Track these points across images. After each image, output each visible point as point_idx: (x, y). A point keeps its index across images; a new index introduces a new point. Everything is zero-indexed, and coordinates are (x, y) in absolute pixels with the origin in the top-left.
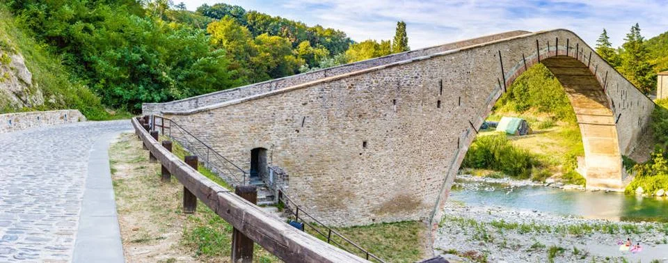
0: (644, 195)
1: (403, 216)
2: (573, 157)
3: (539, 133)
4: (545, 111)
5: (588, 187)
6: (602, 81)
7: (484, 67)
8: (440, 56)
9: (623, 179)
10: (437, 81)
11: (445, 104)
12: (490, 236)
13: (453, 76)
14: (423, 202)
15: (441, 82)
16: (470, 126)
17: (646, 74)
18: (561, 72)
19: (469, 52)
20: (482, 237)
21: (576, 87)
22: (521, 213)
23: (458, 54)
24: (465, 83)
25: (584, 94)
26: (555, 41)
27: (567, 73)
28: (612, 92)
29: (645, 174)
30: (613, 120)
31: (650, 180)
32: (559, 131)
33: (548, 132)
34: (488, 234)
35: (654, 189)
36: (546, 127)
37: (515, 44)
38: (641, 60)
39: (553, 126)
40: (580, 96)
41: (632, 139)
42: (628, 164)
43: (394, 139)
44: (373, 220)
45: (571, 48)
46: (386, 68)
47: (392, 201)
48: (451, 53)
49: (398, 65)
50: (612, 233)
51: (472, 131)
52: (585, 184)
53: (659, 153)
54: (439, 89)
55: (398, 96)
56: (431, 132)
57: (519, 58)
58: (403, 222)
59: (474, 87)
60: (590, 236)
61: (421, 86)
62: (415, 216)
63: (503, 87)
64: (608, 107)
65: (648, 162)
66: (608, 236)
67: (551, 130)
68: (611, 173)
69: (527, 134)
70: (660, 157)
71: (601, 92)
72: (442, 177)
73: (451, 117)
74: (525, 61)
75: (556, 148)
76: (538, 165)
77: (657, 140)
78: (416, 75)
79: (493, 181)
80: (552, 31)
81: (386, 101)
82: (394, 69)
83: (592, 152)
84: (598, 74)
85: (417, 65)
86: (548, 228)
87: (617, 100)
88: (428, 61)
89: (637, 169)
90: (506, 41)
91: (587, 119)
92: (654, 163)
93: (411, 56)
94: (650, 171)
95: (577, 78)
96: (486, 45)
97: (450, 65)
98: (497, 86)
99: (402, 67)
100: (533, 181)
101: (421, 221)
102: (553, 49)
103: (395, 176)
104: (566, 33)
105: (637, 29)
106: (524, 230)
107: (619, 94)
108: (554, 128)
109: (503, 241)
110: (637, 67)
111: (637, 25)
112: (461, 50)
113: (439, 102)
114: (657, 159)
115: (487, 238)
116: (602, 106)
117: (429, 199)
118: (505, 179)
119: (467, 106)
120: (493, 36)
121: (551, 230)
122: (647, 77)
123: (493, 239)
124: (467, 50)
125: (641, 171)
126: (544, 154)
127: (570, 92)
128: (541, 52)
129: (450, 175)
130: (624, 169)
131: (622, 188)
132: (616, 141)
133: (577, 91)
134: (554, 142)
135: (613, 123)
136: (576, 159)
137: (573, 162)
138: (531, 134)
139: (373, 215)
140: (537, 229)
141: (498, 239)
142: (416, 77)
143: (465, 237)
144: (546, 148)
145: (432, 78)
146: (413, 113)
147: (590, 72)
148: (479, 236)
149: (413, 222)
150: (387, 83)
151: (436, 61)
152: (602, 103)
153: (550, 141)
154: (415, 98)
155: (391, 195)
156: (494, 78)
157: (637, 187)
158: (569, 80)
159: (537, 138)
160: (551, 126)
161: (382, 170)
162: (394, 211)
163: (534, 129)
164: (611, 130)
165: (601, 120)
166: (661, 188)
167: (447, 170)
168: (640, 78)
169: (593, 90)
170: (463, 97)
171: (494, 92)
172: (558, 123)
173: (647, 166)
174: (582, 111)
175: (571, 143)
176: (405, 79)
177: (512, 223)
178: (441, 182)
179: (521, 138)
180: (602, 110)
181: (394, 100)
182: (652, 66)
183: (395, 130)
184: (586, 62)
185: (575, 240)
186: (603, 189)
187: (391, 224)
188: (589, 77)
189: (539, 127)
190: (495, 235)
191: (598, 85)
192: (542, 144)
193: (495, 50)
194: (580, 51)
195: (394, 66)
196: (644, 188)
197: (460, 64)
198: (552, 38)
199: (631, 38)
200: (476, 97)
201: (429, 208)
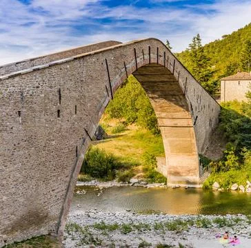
0: (220, 190)
1: (33, 232)
2: (152, 158)
3: (113, 137)
4: (115, 117)
5: (169, 184)
6: (183, 87)
7: (94, 75)
8: (56, 64)
9: (200, 176)
10: (56, 90)
11: (64, 113)
12: (97, 239)
13: (70, 84)
14: (50, 215)
15: (59, 91)
16: (85, 134)
17: (208, 80)
18: (146, 79)
19: (82, 60)
20: (89, 241)
21: (159, 93)
22: (117, 213)
23: (72, 63)
24: (79, 91)
25: (165, 99)
26: (148, 49)
27: (152, 80)
28: (191, 97)
29: (219, 170)
30: (191, 123)
31: (224, 176)
32: (131, 135)
33: (122, 136)
34: (95, 237)
35: (229, 184)
36: (119, 131)
37: (118, 53)
38: (203, 67)
39: (124, 130)
40: (163, 102)
41: (206, 138)
42: (204, 162)
43: (21, 153)
44: (5, 241)
45: (161, 56)
46: (9, 77)
47: (23, 218)
48: (66, 62)
49: (20, 74)
50: (207, 228)
51: (88, 139)
52: (166, 182)
53: (231, 151)
54: (58, 98)
55: (23, 107)
56: (54, 143)
57: (121, 66)
58: (33, 238)
59: (87, 94)
60: (188, 231)
61: (43, 95)
62: (44, 231)
63: (110, 94)
64: (188, 110)
65: (221, 160)
66: (204, 230)
67: (124, 134)
68: (189, 171)
69: (104, 138)
70: (232, 154)
71: (181, 97)
72: (64, 187)
73: (69, 125)
74: (126, 68)
75: (133, 150)
76: (120, 167)
77: (227, 139)
78: (37, 85)
79: (82, 184)
80: (146, 40)
81: (12, 113)
82: (17, 79)
83: (172, 152)
84: (180, 80)
85: (38, 74)
86: (147, 226)
87: (195, 104)
88: (47, 70)
89: (212, 166)
90: (110, 50)
91: (167, 122)
92: (226, 160)
93: (19, 68)
94: (224, 168)
95: (161, 85)
96: (95, 53)
97: (66, 74)
98: (106, 93)
99: (24, 76)
100: (119, 182)
101: (49, 234)
102: (147, 57)
103: (24, 191)
104: (156, 42)
105: (198, 39)
106: (126, 230)
107: (196, 97)
108: (126, 132)
109: (110, 243)
110: (200, 74)
111: (198, 35)
112: (75, 59)
113: (59, 111)
114: (229, 156)
115: (94, 241)
116: (183, 109)
117: (54, 211)
118: (93, 182)
119: (82, 114)
120: (90, 46)
121: (151, 228)
122: (209, 82)
123: (101, 241)
124: (79, 58)
125: (216, 168)
126: (123, 156)
127: (152, 98)
128: (138, 60)
129: (71, 184)
130: (201, 167)
131: (200, 184)
132: (194, 141)
133: (160, 97)
134: (129, 144)
135: (192, 124)
136: (155, 159)
137: (152, 163)
138: (108, 138)
139: (5, 236)
140: (138, 228)
141: (105, 241)
142: (38, 87)
143: (74, 242)
144: (124, 150)
145: (51, 87)
146: (37, 124)
147: (174, 78)
148: (87, 239)
149: (42, 237)
150: (11, 94)
151: (54, 70)
152: (182, 106)
153: (126, 144)
154: (37, 108)
155: (21, 212)
156: (103, 86)
157: (213, 183)
158: (153, 87)
159: (114, 142)
160: (123, 130)
161: (12, 186)
162: (24, 228)
163: (109, 133)
164: (189, 131)
165: (180, 122)
166: (235, 182)
167: (68, 179)
168: (204, 84)
169: (175, 95)
170: (78, 106)
171: (103, 99)
172: (128, 127)
173: (220, 163)
174: (163, 115)
175: (145, 145)
176: (27, 89)
177: (112, 223)
178: (64, 192)
179: (100, 143)
180: (182, 113)
181: (19, 112)
182: (213, 72)
183: (22, 143)
184: (171, 69)
185: (176, 236)
186: (183, 185)
187: (22, 242)
188: (172, 83)
189: (113, 132)
190: (101, 237)
191: (180, 90)
192: (120, 147)
193: (102, 58)
194: (166, 59)
195: (16, 75)
196: (219, 183)
197: (74, 73)
198: (146, 47)
199: (193, 48)
200: (89, 105)
201: (54, 220)
